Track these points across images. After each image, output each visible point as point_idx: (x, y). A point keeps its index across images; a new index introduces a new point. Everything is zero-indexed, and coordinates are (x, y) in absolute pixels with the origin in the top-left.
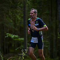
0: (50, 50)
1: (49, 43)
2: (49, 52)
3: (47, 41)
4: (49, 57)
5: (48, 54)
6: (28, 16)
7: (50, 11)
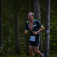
0: (26, 47)
1: (25, 40)
2: (25, 48)
3: (23, 38)
4: (25, 54)
5: (24, 51)
6: (4, 12)
7: (26, 8)
